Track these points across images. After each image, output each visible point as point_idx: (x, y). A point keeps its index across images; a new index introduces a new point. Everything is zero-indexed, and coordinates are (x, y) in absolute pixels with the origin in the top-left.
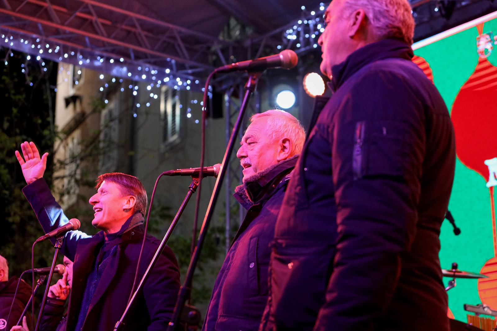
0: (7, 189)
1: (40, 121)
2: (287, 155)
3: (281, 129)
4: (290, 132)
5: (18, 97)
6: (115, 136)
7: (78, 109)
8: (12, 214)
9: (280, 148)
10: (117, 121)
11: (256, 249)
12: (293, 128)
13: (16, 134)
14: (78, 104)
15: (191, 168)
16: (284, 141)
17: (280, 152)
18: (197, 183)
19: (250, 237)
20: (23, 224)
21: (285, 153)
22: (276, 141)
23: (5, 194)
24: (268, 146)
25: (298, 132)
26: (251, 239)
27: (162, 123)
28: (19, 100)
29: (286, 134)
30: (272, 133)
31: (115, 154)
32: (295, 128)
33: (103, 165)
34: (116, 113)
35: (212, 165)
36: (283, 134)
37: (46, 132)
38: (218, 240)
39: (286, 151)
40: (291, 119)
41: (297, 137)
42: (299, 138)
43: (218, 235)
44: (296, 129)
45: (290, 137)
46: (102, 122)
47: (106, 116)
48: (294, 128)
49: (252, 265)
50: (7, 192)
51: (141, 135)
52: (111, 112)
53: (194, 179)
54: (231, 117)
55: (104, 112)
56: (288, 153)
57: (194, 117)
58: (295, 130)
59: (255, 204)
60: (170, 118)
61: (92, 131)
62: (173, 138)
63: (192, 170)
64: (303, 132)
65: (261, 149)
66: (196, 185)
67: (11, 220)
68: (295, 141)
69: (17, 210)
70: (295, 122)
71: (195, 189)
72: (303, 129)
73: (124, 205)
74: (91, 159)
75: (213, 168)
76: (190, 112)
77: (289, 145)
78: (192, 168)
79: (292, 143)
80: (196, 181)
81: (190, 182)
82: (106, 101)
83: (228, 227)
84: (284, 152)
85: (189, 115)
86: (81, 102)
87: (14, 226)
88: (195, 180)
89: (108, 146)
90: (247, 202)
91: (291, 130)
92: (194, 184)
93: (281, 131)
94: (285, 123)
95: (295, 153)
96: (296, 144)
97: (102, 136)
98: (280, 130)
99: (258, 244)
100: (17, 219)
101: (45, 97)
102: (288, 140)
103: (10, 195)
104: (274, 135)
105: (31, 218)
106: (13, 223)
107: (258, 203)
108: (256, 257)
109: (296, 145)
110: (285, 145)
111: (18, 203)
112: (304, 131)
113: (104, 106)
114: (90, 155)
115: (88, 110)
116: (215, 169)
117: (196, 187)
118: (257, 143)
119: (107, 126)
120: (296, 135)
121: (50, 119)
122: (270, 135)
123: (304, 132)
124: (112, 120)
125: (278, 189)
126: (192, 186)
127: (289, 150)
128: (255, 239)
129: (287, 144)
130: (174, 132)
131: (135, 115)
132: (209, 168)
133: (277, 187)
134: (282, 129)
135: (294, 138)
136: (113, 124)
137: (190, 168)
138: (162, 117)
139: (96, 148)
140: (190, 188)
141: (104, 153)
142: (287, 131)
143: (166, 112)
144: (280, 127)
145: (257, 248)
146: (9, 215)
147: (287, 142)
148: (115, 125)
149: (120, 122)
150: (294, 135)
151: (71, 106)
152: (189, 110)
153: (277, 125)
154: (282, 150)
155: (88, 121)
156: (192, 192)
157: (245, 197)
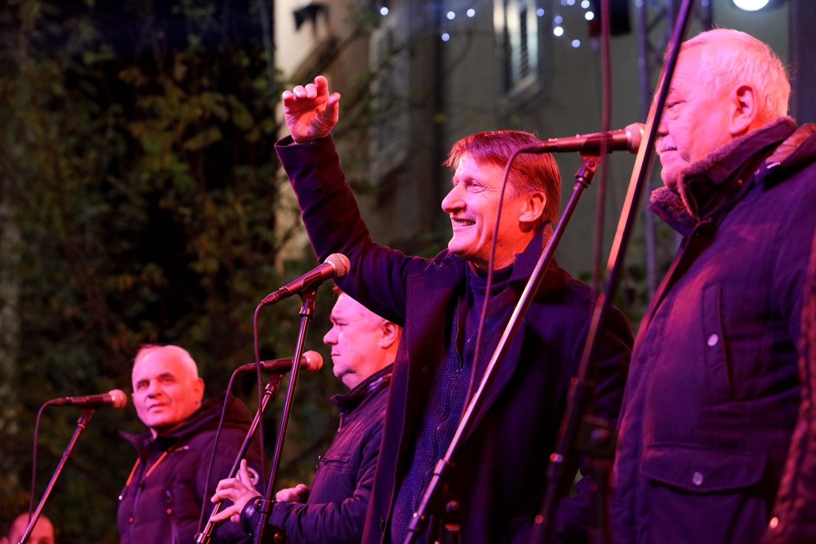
0: (187, 205)
1: (245, 61)
2: (748, 121)
3: (730, 67)
4: (750, 72)
5: (199, 12)
6: (401, 83)
7: (323, 32)
8: (202, 254)
9: (733, 108)
10: (405, 53)
11: (719, 307)
12: (755, 61)
13: (201, 90)
14: (321, 21)
15: (578, 136)
16: (741, 92)
17: (735, 115)
18: (593, 166)
19: (702, 284)
20: (223, 275)
21: (745, 117)
22: (724, 94)
23: (183, 216)
24: (708, 107)
25: (768, 69)
26: (705, 288)
27: (499, 52)
28: (203, 18)
29: (742, 77)
30: (714, 79)
31: (403, 122)
32: (761, 62)
33: (381, 147)
34: (401, 37)
35: (623, 126)
36: (737, 77)
37: (260, 84)
38: (631, 293)
39: (747, 111)
40: (749, 45)
41: (766, 81)
42: (771, 82)
43: (631, 284)
44: (763, 64)
45: (752, 81)
46: (374, 57)
47: (381, 43)
48: (758, 61)
49: (713, 341)
50: (187, 211)
51: (457, 80)
52: (390, 36)
53: (585, 158)
54: (647, 29)
55: (378, 36)
56: (750, 116)
57: (570, 34)
58: (761, 66)
59: (701, 220)
60: (515, 40)
61: (354, 78)
62: (526, 83)
63: (580, 139)
64: (779, 69)
65: (695, 114)
66: (590, 171)
67: (199, 267)
68: (763, 88)
69: (212, 247)
70: (760, 49)
71: (588, 180)
72: (779, 63)
73: (523, 214)
74: (355, 134)
75: (624, 132)
76: (561, 25)
77: (751, 98)
78: (581, 134)
79: (757, 94)
80: (590, 162)
81: (579, 165)
82: (384, 11)
83: (651, 266)
84: (742, 116)
85: (558, 31)
86: (327, 19)
87: (206, 282)
88: (587, 159)
89: (390, 106)
90: (679, 220)
91: (751, 68)
92: (587, 169)
93: (731, 71)
94: (737, 54)
95: (766, 114)
96: (765, 94)
97: (375, 87)
98: (729, 70)
99: (721, 298)
100: (213, 265)
101: (253, 10)
102: (750, 89)
103: (194, 217)
104: (717, 81)
105: (239, 263)
106: (203, 275)
107: (707, 219)
108: (720, 324)
109: (767, 97)
110: (743, 99)
111: (213, 232)
112: (782, 66)
113: (377, 21)
114: (353, 127)
115: (344, 32)
116: (628, 135)
117: (591, 174)
118: (684, 101)
119: (385, 65)
120: (763, 77)
121: (266, 55)
122: (709, 83)
123: (782, 69)
124: (394, 52)
125: (752, 186)
126: (582, 172)
127: (753, 109)
128: (714, 288)
129: (747, 98)
130: (525, 70)
131: (445, 37)
132: (615, 134)
133: (747, 184)
134: (732, 66)
135: (760, 83)
136: (397, 60)
137: (575, 135)
138: (500, 40)
139: (366, 111)
140: (578, 177)
141: (382, 122)
142: (743, 69)
143: (506, 29)
144: (729, 63)
145: (722, 306)
146: (195, 257)
147: (748, 93)
148: (399, 61)
149: (412, 53)
150: (759, 75)
151: (307, 28)
152: (558, 19)
153: (721, 60)
154: (738, 112)
155: (345, 55)
156: (584, 186)
157: (674, 210)
